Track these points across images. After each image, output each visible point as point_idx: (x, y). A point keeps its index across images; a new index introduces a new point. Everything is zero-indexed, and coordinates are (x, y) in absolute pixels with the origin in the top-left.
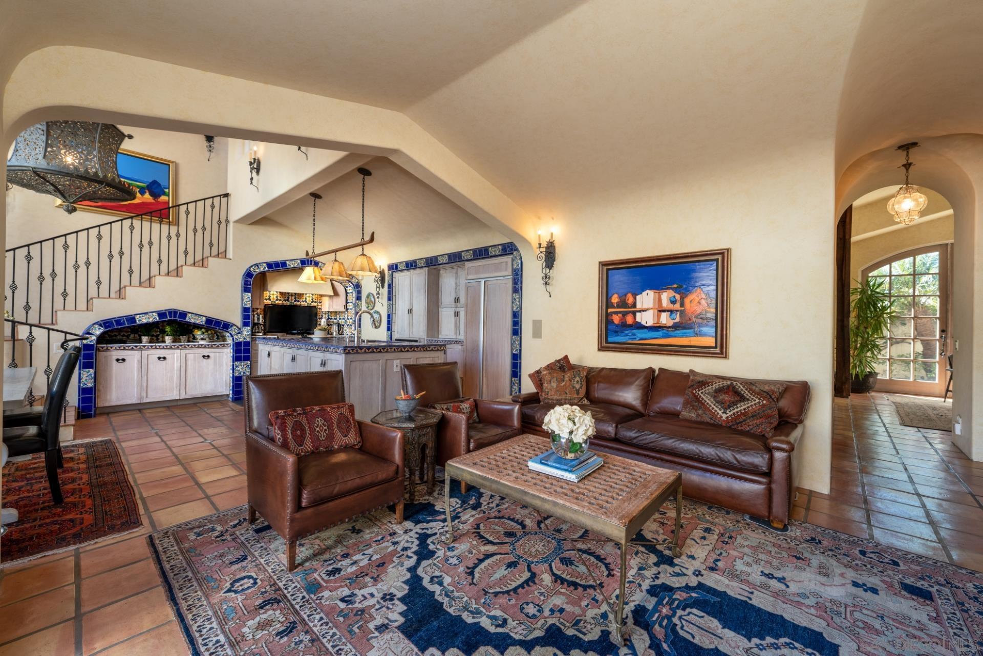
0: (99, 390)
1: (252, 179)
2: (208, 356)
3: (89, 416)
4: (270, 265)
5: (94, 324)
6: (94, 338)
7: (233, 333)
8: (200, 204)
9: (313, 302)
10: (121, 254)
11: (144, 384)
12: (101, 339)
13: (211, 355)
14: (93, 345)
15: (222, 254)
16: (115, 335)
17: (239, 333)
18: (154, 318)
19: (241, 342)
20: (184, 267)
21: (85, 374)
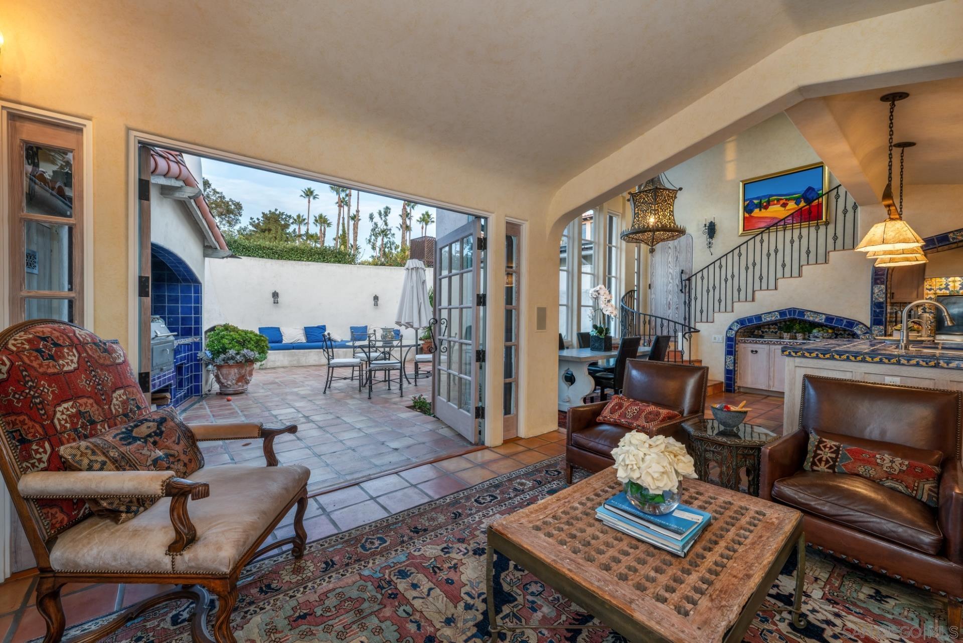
0: (738, 372)
3: (731, 391)
5: (734, 322)
6: (734, 332)
7: (859, 333)
12: (739, 334)
14: (734, 338)
15: (848, 246)
17: (867, 333)
18: (776, 316)
20: (806, 266)
21: (728, 360)
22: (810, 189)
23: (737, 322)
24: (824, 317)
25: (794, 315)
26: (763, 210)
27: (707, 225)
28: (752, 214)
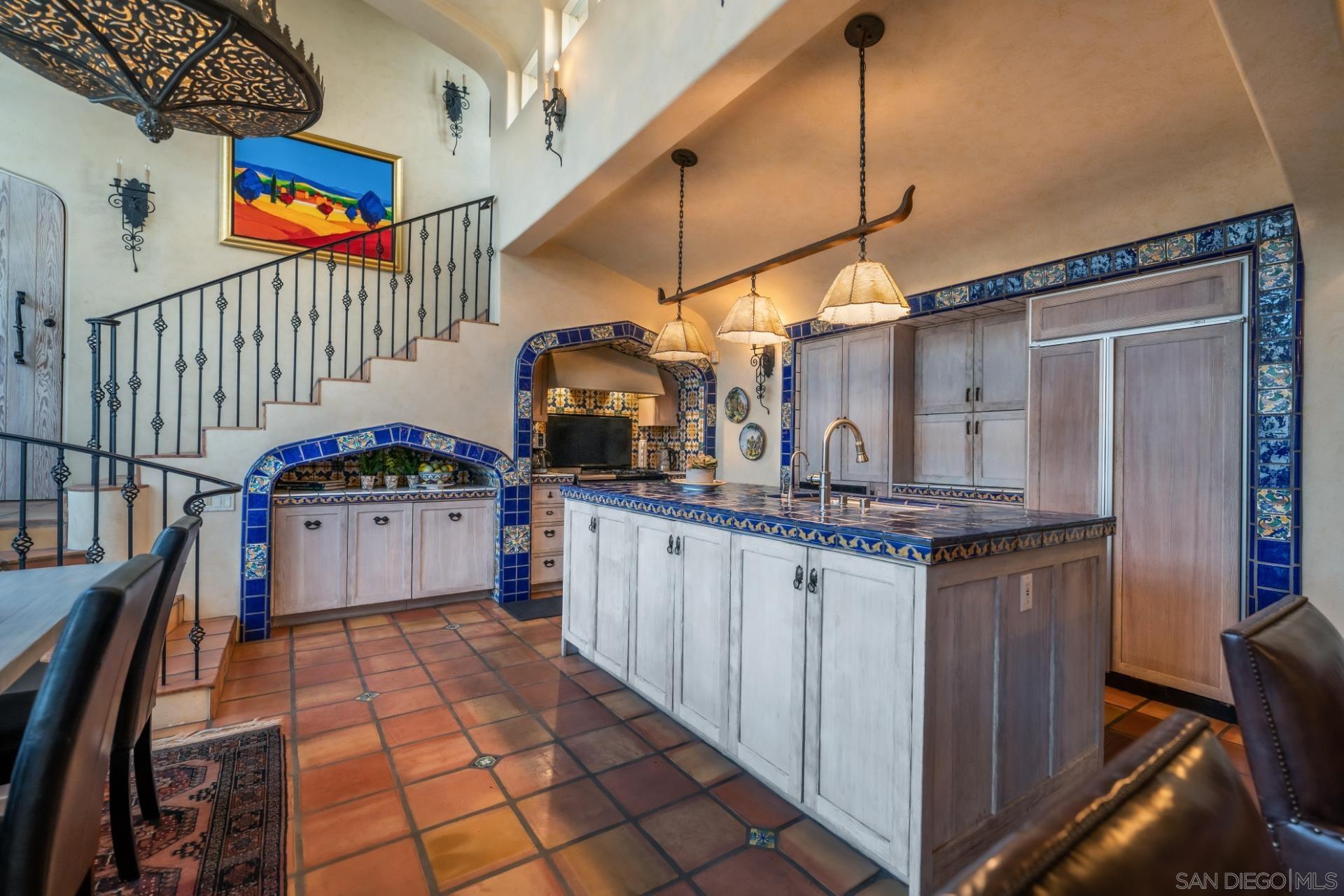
0: (277, 583)
1: (549, 137)
2: (459, 515)
3: (259, 637)
4: (563, 336)
5: (267, 454)
6: (267, 481)
7: (502, 470)
8: (446, 217)
9: (624, 408)
10: (314, 316)
11: (352, 571)
12: (280, 484)
13: (464, 512)
14: (265, 496)
15: (484, 317)
16: (307, 474)
17: (511, 470)
18: (367, 442)
19: (514, 488)
20: (419, 341)
21: (252, 554)
22: (370, 196)
23: (274, 453)
24: (453, 442)
25: (404, 438)
26: (278, 201)
27: (123, 184)
28: (254, 203)
